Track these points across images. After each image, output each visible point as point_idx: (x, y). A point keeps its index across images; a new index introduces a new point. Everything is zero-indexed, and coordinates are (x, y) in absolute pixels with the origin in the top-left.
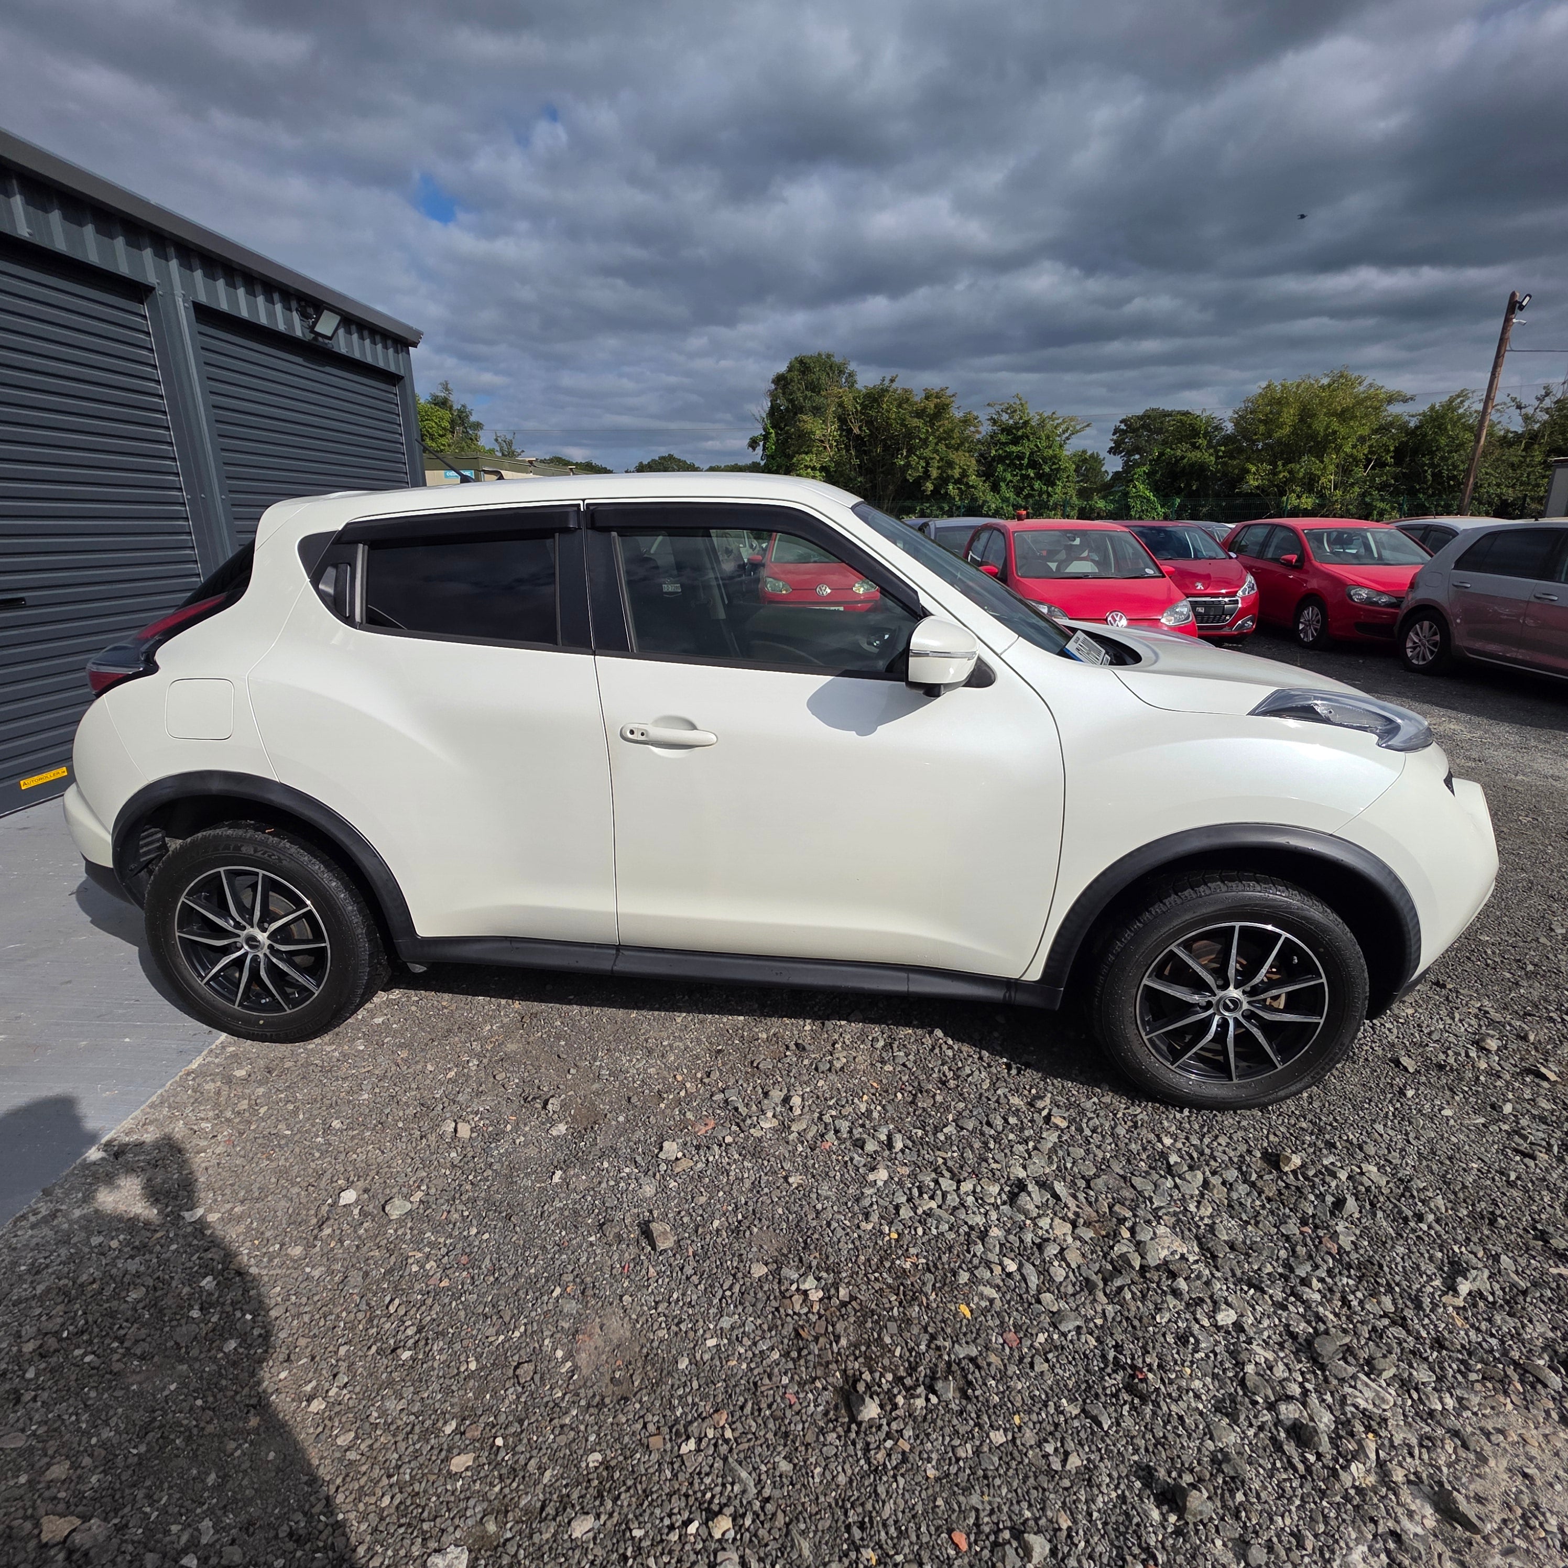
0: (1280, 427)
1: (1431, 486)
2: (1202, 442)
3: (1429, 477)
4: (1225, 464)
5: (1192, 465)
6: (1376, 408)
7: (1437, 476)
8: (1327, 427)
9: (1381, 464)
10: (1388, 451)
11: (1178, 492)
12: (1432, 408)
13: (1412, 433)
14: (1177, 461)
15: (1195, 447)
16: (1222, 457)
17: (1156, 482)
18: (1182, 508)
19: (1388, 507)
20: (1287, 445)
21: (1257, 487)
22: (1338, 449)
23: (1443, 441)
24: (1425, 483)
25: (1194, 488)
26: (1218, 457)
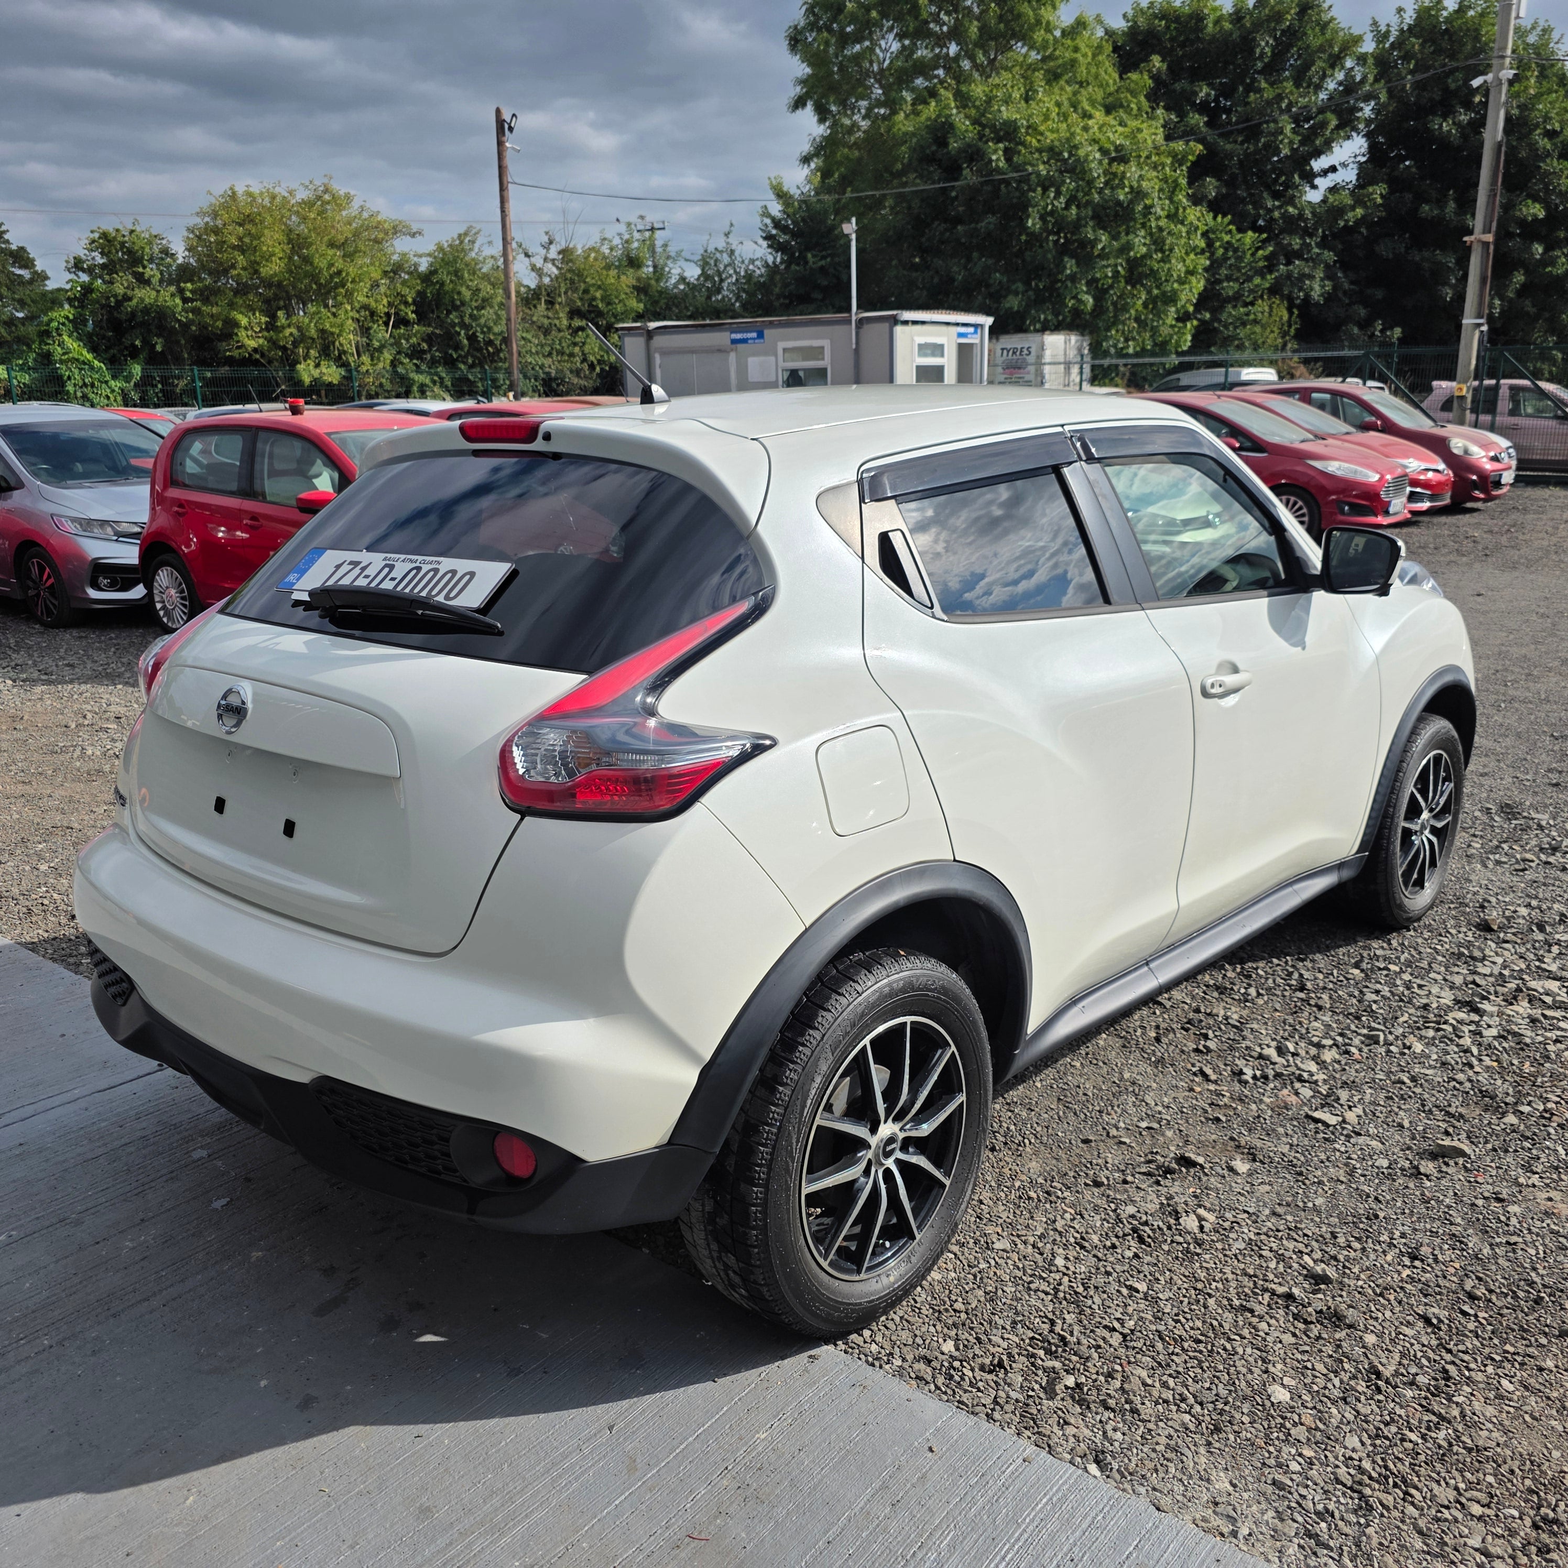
0: (269, 257)
1: (468, 353)
2: (151, 271)
3: (465, 342)
4: (196, 311)
5: (146, 310)
6: (377, 241)
7: (472, 338)
8: (331, 265)
9: (402, 322)
10: (406, 303)
11: (134, 353)
12: (440, 248)
13: (426, 278)
14: (119, 303)
15: (143, 281)
16: (192, 300)
17: (90, 336)
18: (145, 383)
19: (428, 381)
20: (279, 285)
21: (255, 350)
22: (349, 295)
23: (467, 294)
24: (462, 349)
25: (159, 348)
26: (185, 300)
